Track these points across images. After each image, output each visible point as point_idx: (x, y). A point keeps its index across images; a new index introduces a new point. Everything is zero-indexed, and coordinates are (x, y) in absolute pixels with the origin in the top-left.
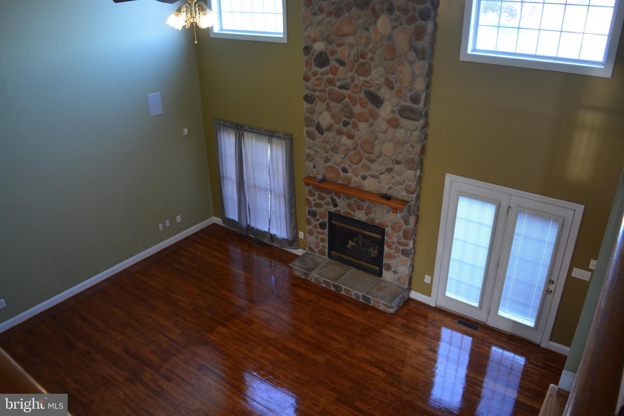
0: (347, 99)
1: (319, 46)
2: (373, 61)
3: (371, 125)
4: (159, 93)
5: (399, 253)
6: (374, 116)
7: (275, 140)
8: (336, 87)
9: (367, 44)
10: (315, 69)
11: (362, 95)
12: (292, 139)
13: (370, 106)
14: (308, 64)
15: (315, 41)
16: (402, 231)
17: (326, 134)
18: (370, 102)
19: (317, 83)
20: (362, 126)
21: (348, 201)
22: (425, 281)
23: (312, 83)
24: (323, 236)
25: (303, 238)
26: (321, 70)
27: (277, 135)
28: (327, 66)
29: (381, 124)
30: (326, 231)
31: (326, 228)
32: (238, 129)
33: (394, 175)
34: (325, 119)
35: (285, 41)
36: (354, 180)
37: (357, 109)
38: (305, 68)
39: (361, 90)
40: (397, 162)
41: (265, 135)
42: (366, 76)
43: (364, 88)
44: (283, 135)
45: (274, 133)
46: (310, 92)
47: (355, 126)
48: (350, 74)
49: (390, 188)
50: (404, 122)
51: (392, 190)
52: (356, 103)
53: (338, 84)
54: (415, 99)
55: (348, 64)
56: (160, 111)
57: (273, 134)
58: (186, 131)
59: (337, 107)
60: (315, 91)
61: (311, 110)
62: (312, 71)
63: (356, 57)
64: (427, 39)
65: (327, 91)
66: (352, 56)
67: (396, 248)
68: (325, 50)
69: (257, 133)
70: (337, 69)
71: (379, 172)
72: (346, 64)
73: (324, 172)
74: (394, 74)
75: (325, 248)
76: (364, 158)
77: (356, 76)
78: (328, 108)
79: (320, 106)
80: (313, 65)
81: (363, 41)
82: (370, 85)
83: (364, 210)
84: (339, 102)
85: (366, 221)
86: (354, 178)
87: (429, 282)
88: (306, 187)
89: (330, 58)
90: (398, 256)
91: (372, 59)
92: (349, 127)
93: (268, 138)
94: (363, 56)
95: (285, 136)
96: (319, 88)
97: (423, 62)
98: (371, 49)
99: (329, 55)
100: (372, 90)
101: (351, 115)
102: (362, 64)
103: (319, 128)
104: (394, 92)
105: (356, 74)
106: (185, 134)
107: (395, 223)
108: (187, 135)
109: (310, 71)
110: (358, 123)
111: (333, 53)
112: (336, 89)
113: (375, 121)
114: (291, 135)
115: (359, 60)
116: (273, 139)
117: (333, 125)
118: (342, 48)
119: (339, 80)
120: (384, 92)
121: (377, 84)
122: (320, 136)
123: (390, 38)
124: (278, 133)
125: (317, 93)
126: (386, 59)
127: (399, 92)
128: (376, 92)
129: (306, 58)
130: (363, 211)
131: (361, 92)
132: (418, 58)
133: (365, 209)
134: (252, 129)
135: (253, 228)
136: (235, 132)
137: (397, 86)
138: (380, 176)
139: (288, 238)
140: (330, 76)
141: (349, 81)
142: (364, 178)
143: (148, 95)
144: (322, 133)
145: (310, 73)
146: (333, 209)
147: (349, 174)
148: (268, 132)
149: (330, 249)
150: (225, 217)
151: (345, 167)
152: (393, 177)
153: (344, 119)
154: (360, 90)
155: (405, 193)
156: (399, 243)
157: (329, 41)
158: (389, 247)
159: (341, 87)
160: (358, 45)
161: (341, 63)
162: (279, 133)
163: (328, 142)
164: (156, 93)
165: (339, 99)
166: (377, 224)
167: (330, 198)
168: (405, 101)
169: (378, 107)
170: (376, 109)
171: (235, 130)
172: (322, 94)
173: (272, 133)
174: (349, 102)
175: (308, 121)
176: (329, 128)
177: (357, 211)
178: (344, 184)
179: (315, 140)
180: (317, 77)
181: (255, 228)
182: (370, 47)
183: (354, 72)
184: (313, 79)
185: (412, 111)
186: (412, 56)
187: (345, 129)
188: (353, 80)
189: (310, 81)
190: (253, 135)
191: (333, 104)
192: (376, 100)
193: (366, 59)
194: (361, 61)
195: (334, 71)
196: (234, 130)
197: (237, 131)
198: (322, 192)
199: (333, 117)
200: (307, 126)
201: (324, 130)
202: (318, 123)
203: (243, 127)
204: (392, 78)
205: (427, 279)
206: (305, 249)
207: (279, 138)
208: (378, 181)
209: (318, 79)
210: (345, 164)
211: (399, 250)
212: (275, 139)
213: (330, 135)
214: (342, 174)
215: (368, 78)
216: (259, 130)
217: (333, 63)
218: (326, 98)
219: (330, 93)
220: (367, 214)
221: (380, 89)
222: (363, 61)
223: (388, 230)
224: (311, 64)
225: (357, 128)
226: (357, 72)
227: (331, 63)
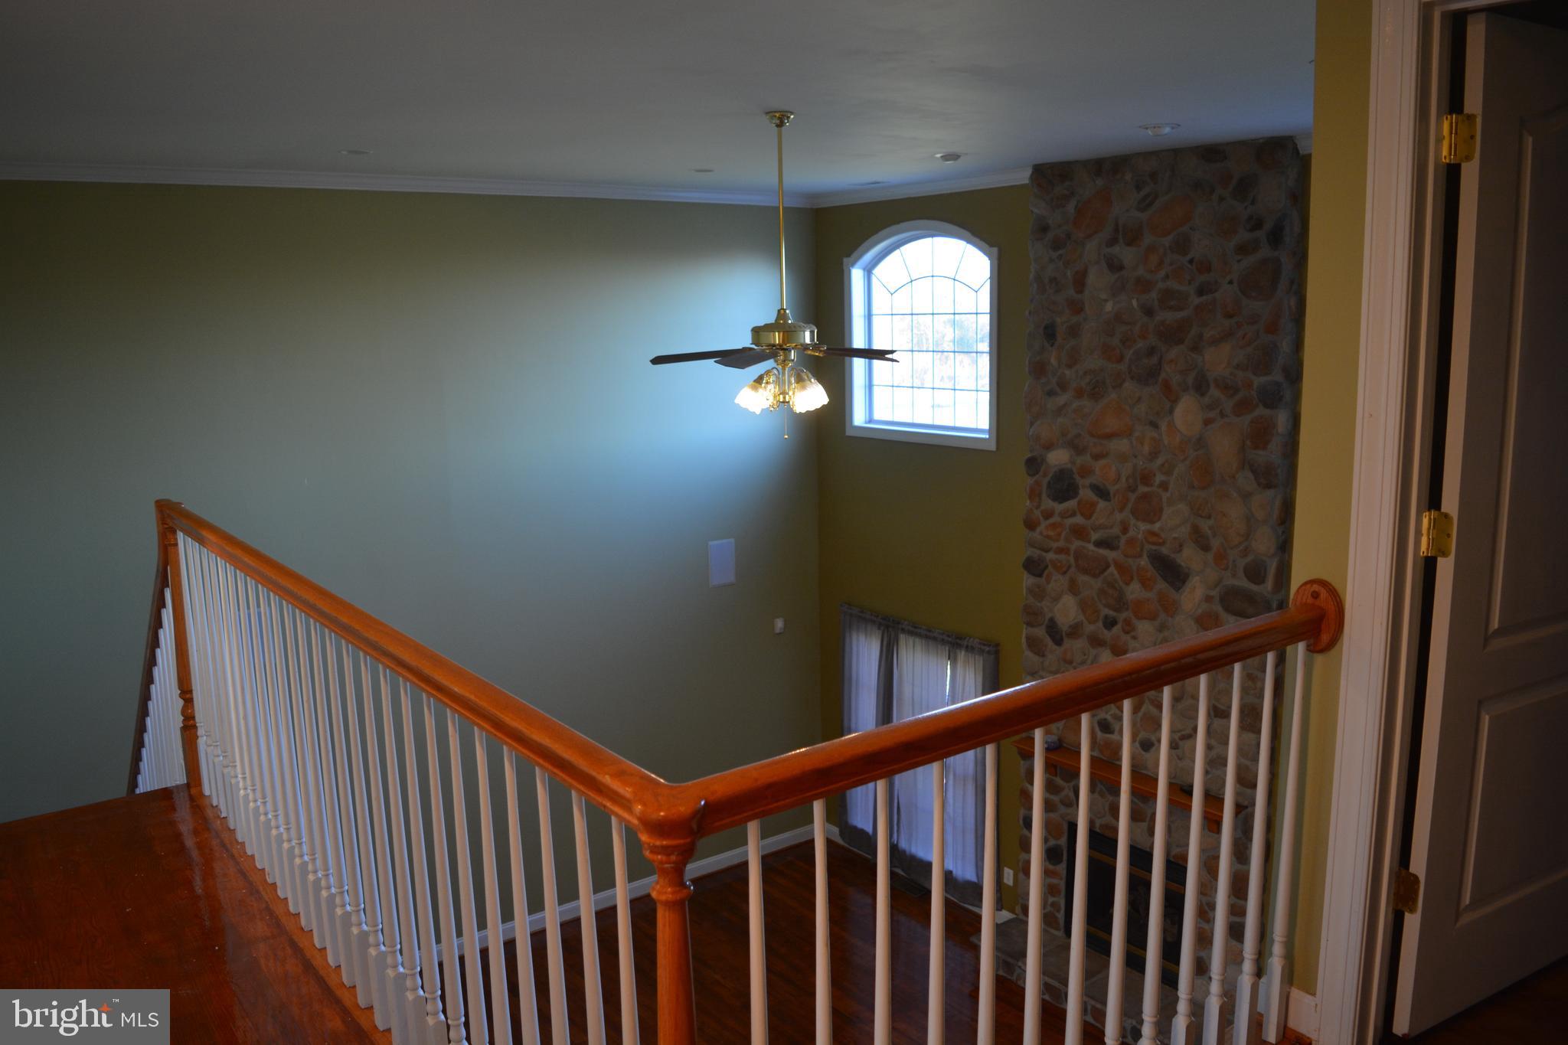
0: (1112, 569)
1: (1058, 458)
2: (1166, 489)
3: (1162, 628)
4: (732, 540)
6: (1170, 607)
7: (962, 655)
8: (1089, 542)
9: (1154, 455)
10: (1048, 503)
11: (1144, 562)
12: (997, 653)
13: (1161, 585)
14: (1034, 494)
15: (1049, 447)
17: (1068, 643)
18: (1162, 576)
19: (1051, 533)
20: (1144, 627)
21: (1111, 798)
23: (1041, 533)
24: (1055, 881)
25: (1011, 883)
26: (1060, 507)
27: (965, 643)
28: (1073, 498)
29: (1184, 625)
30: (1062, 868)
31: (1061, 861)
32: (887, 627)
33: (1213, 742)
34: (1066, 610)
35: (993, 447)
37: (1134, 591)
38: (1028, 503)
39: (1142, 550)
40: (1219, 713)
41: (943, 642)
42: (1152, 522)
43: (1148, 547)
44: (980, 643)
45: (961, 639)
46: (1035, 553)
47: (1129, 628)
48: (1119, 517)
51: (1208, 777)
52: (1132, 579)
53: (1095, 536)
54: (1255, 573)
55: (1114, 496)
56: (731, 578)
57: (958, 641)
58: (779, 624)
59: (1091, 585)
60: (1047, 551)
61: (1037, 590)
62: (1043, 508)
63: (1131, 481)
64: (1275, 446)
65: (1072, 552)
66: (1124, 479)
68: (1069, 466)
69: (927, 637)
70: (1093, 505)
71: (1179, 734)
72: (1111, 495)
73: (1061, 728)
74: (1209, 517)
75: (1058, 911)
76: (1147, 701)
77: (1133, 521)
78: (1073, 588)
79: (1057, 582)
80: (1044, 496)
81: (1146, 449)
82: (1161, 541)
83: (1145, 821)
84: (1095, 576)
88: (1022, 762)
89: (1080, 482)
91: (1164, 486)
92: (1116, 629)
93: (947, 648)
94: (1146, 478)
95: (984, 645)
96: (1055, 545)
97: (1270, 493)
98: (1163, 465)
99: (1076, 477)
100: (1165, 550)
101: (1120, 603)
102: (1145, 497)
103: (1053, 629)
104: (1210, 556)
105: (1131, 516)
106: (777, 631)
107: (1214, 857)
108: (780, 633)
109: (1038, 507)
110: (1134, 621)
111: (1085, 472)
112: (1091, 547)
113: (1170, 619)
114: (997, 645)
115: (1137, 487)
116: (958, 651)
117: (1082, 624)
118: (1103, 462)
119: (1096, 529)
120: (1189, 557)
121: (1175, 538)
122: (1055, 647)
123: (1200, 442)
124: (970, 638)
125: (1050, 556)
126: (1194, 487)
127: (1220, 558)
128: (1172, 556)
129: (1030, 481)
130: (1144, 825)
131: (1140, 556)
132: (1259, 484)
133: (1148, 820)
134: (915, 627)
135: (904, 852)
136: (881, 632)
137: (1216, 543)
138: (1181, 743)
139: (978, 881)
140: (1078, 520)
141: (1116, 531)
142: (1146, 746)
143: (711, 543)
144: (1059, 642)
145: (1037, 513)
147: (1115, 737)
148: (948, 636)
150: (846, 823)
151: (1105, 719)
153: (1106, 611)
154: (1138, 549)
157: (1077, 448)
158: (1202, 913)
159: (1099, 544)
160: (1136, 457)
161: (1102, 493)
162: (972, 639)
163: (1070, 662)
164: (724, 541)
165: (1097, 568)
166: (1173, 857)
167: (1072, 790)
168: (1234, 576)
169: (1178, 589)
170: (1172, 593)
171: (882, 628)
172: (1062, 557)
173: (957, 638)
174: (1115, 572)
175: (1032, 616)
176: (1075, 631)
178: (1105, 759)
179: (1043, 656)
180: (1051, 521)
181: (908, 853)
182: (1159, 461)
183: (1127, 512)
184: (1044, 524)
185: (1250, 598)
186: (1246, 481)
187: (1107, 635)
188: (1125, 530)
189: (1038, 530)
190: (917, 640)
191: (1083, 578)
192: (1173, 574)
193: (1152, 485)
194: (1143, 489)
195: (1087, 510)
196: (879, 629)
197: (886, 632)
198: (1056, 776)
199: (1083, 606)
200: (1029, 624)
201: (1064, 634)
202: (1052, 620)
203: (899, 623)
204: (1205, 525)
206: (1012, 911)
207: (970, 649)
208: (1178, 756)
209: (1054, 526)
210: (1107, 713)
212: (963, 653)
213: (1075, 646)
214: (1099, 734)
215: (1158, 525)
216: (930, 631)
217: (1085, 494)
218: (1069, 567)
219: (1078, 556)
221: (1180, 551)
222: (1146, 489)
224: (1040, 495)
225: (1133, 634)
226: (1134, 512)
227: (1081, 492)
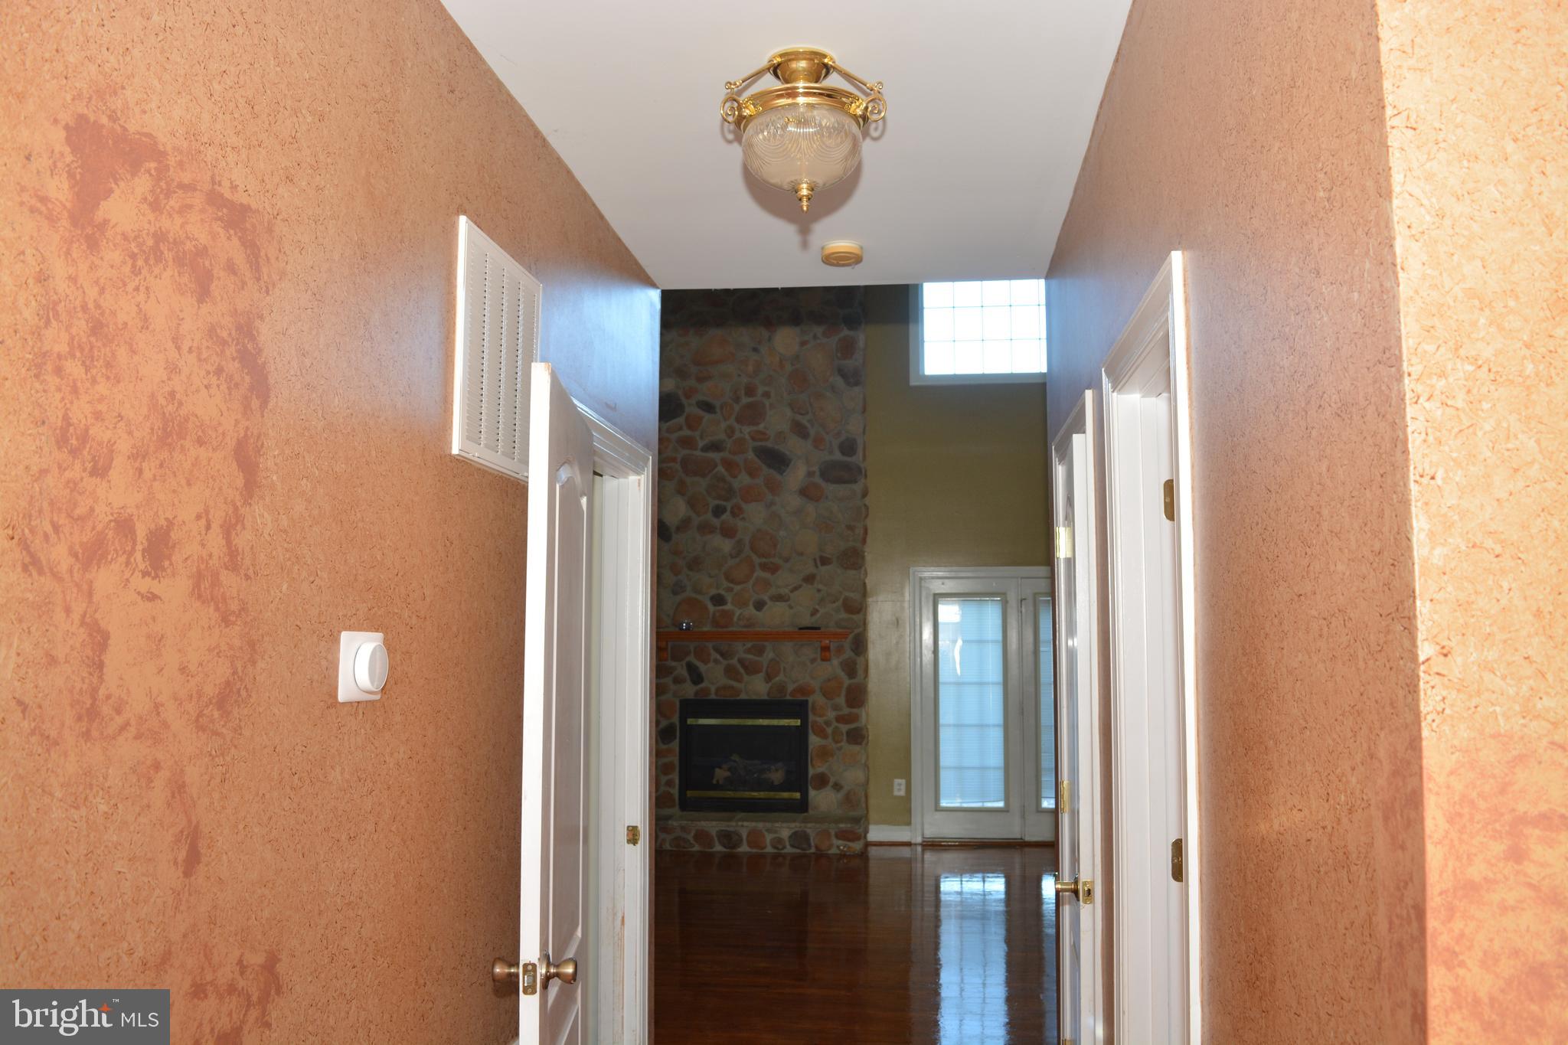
0: (719, 467)
2: (768, 397)
3: (770, 505)
5: (841, 741)
6: (774, 488)
8: (696, 449)
9: (756, 372)
11: (751, 455)
13: (766, 470)
16: (843, 693)
17: (674, 540)
18: (766, 464)
20: (753, 509)
21: (725, 662)
22: (896, 793)
24: (666, 762)
26: (667, 425)
28: (679, 415)
29: (791, 500)
30: (675, 745)
31: (674, 738)
33: (820, 586)
34: (676, 509)
36: (740, 615)
37: (741, 481)
39: (748, 447)
40: (825, 561)
42: (758, 424)
43: (753, 443)
47: (737, 512)
49: (814, 612)
50: (830, 489)
51: (818, 615)
52: (739, 471)
53: (701, 444)
54: (847, 448)
55: (720, 408)
59: (699, 484)
63: (736, 395)
64: (858, 356)
65: (679, 460)
66: (729, 394)
67: (836, 731)
68: (675, 390)
70: (700, 418)
71: (790, 587)
72: (718, 410)
73: (672, 614)
74: (808, 413)
76: (758, 568)
77: (737, 426)
78: (681, 490)
81: (751, 368)
82: (765, 437)
83: (761, 672)
84: (703, 475)
85: (768, 695)
86: (738, 612)
87: (902, 793)
89: (684, 401)
90: (840, 749)
91: (766, 394)
92: (725, 516)
94: (750, 391)
97: (854, 390)
98: (765, 379)
99: (684, 397)
100: (769, 444)
101: (729, 493)
102: (749, 406)
103: (662, 529)
104: (809, 442)
105: (736, 423)
107: (829, 680)
110: (744, 506)
111: (692, 392)
112: (698, 452)
113: (776, 497)
115: (741, 398)
117: (691, 519)
118: (707, 383)
119: (702, 437)
120: (794, 446)
121: (779, 434)
123: (797, 359)
126: (792, 392)
127: (818, 442)
128: (776, 447)
130: (762, 675)
131: (747, 452)
132: (847, 383)
133: (764, 670)
137: (812, 432)
138: (792, 594)
140: (686, 432)
141: (722, 436)
142: (759, 605)
146: (689, 690)
147: (728, 607)
149: (685, 785)
151: (718, 594)
152: (819, 591)
153: (716, 502)
154: (745, 447)
155: (843, 615)
156: (840, 719)
157: (685, 374)
158: (821, 733)
159: (706, 449)
160: (740, 375)
161: (708, 407)
163: (680, 553)
165: (704, 469)
166: (791, 693)
167: (685, 667)
168: (830, 453)
169: (781, 472)
170: (778, 477)
172: (670, 465)
174: (724, 471)
176: (684, 525)
177: (746, 677)
178: (717, 629)
182: (763, 376)
183: (732, 421)
185: (844, 467)
186: (839, 382)
187: (716, 522)
188: (730, 434)
192: (777, 460)
193: (755, 395)
194: (747, 400)
195: (692, 423)
198: (667, 659)
199: (692, 504)
201: (673, 530)
202: (661, 521)
204: (804, 420)
205: (899, 787)
208: (789, 606)
210: (719, 588)
211: (843, 734)
214: (711, 608)
215: (761, 427)
217: (691, 409)
218: (679, 471)
219: (685, 462)
220: (769, 678)
221: (784, 442)
223: (817, 699)
225: (741, 516)
226: (738, 420)
227: (687, 410)
